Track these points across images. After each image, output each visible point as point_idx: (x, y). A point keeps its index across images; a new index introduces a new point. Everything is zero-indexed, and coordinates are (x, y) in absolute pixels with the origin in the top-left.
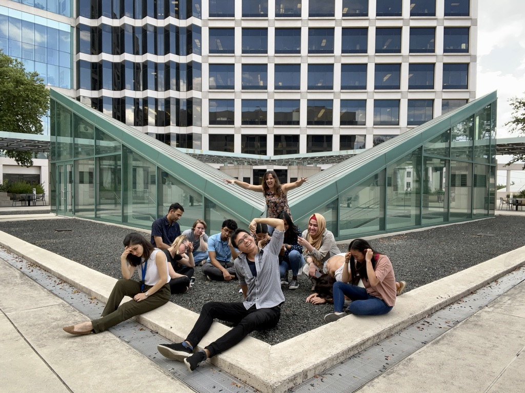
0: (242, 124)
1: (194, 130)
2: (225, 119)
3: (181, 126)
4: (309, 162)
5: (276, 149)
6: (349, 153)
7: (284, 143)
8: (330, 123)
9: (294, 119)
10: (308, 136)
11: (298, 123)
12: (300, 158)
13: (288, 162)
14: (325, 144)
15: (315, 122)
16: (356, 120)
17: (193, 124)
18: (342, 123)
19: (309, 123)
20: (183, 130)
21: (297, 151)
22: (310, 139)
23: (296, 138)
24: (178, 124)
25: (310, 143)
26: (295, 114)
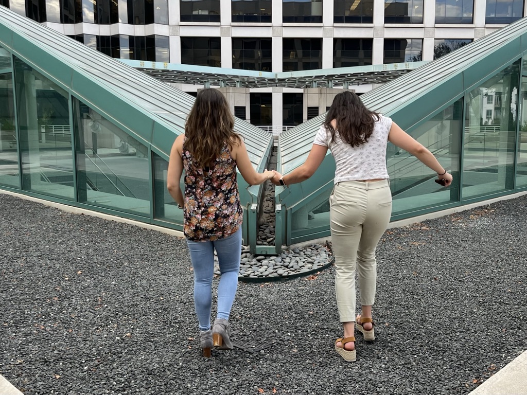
0: (233, 21)
1: (157, 29)
2: (206, 13)
3: (135, 24)
4: (337, 81)
5: (287, 60)
6: (399, 69)
7: (300, 52)
8: (370, 19)
9: (314, 13)
10: (335, 40)
11: (319, 19)
12: (322, 76)
13: (305, 82)
14: (361, 53)
15: (346, 17)
16: (409, 16)
17: (155, 21)
18: (388, 19)
19: (337, 19)
20: (140, 30)
21: (318, 65)
22: (339, 44)
23: (317, 43)
24: (131, 21)
25: (339, 52)
26: (315, 5)
